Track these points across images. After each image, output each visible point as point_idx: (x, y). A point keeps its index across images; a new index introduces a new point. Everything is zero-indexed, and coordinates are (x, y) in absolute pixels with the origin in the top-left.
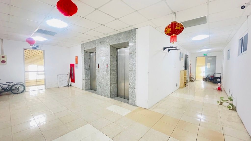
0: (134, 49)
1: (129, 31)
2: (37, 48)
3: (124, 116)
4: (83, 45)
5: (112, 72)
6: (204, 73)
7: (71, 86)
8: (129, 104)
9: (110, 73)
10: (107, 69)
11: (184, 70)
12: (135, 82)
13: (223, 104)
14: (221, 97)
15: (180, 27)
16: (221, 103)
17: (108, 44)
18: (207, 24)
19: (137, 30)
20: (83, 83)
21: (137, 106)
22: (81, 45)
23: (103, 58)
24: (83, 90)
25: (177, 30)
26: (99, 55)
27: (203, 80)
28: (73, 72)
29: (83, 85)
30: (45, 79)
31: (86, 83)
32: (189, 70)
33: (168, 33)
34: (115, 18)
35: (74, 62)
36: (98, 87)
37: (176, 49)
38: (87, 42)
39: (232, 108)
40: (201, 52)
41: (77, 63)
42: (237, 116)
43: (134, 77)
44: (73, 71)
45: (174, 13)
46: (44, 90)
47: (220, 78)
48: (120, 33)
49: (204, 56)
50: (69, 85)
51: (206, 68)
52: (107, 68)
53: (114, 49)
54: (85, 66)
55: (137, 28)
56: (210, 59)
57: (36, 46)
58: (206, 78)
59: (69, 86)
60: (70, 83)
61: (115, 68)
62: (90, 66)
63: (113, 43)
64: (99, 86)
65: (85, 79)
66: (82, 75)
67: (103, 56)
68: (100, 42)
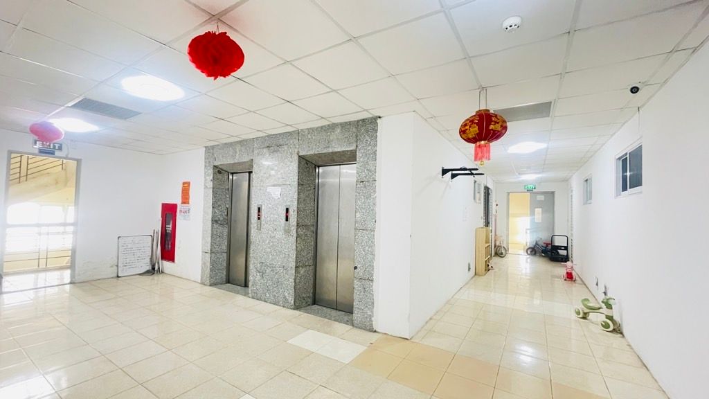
0: (369, 171)
1: (358, 121)
2: (57, 153)
3: (348, 364)
4: (210, 150)
5: (302, 233)
6: (528, 235)
7: (161, 272)
8: (353, 325)
9: (295, 236)
10: (285, 224)
11: (482, 226)
12: (372, 261)
13: (588, 318)
14: (583, 298)
15: (500, 123)
16: (585, 314)
17: (291, 154)
18: (550, 118)
19: (379, 121)
20: (204, 264)
21: (377, 330)
22: (204, 149)
23: (276, 192)
24: (203, 283)
25: (494, 131)
26: (261, 181)
27: (527, 252)
28: (169, 227)
29: (202, 269)
30: (74, 251)
31: (213, 262)
32: (492, 227)
33: (470, 137)
34: (327, 86)
35: (176, 199)
36: (254, 277)
37: (472, 174)
38: (226, 144)
39: (611, 328)
40: (520, 182)
41: (188, 203)
42: (628, 347)
43: (370, 247)
44: (171, 226)
45: (483, 89)
46: (68, 287)
47: (566, 248)
48: (329, 125)
49: (526, 191)
50: (154, 269)
51: (533, 221)
52: (287, 220)
53: (309, 166)
54: (214, 213)
55: (380, 117)
56: (541, 198)
57: (54, 147)
58: (535, 246)
59: (153, 271)
60: (158, 263)
61: (310, 221)
62: (230, 212)
63: (307, 151)
64: (259, 272)
65: (212, 252)
66: (203, 238)
67: (274, 186)
68: (267, 145)
